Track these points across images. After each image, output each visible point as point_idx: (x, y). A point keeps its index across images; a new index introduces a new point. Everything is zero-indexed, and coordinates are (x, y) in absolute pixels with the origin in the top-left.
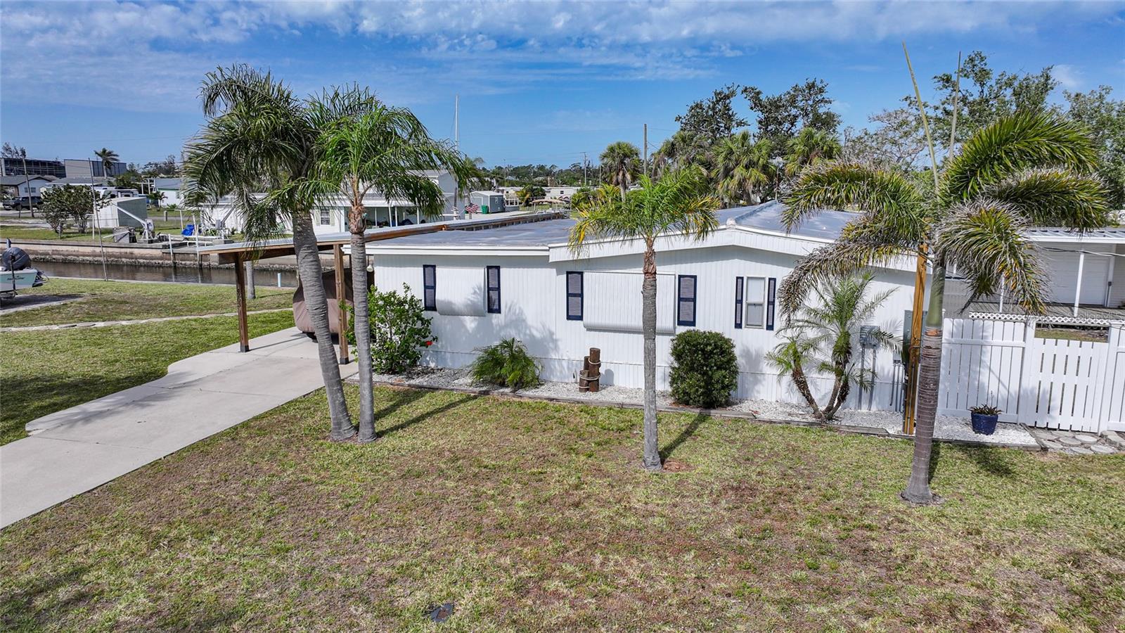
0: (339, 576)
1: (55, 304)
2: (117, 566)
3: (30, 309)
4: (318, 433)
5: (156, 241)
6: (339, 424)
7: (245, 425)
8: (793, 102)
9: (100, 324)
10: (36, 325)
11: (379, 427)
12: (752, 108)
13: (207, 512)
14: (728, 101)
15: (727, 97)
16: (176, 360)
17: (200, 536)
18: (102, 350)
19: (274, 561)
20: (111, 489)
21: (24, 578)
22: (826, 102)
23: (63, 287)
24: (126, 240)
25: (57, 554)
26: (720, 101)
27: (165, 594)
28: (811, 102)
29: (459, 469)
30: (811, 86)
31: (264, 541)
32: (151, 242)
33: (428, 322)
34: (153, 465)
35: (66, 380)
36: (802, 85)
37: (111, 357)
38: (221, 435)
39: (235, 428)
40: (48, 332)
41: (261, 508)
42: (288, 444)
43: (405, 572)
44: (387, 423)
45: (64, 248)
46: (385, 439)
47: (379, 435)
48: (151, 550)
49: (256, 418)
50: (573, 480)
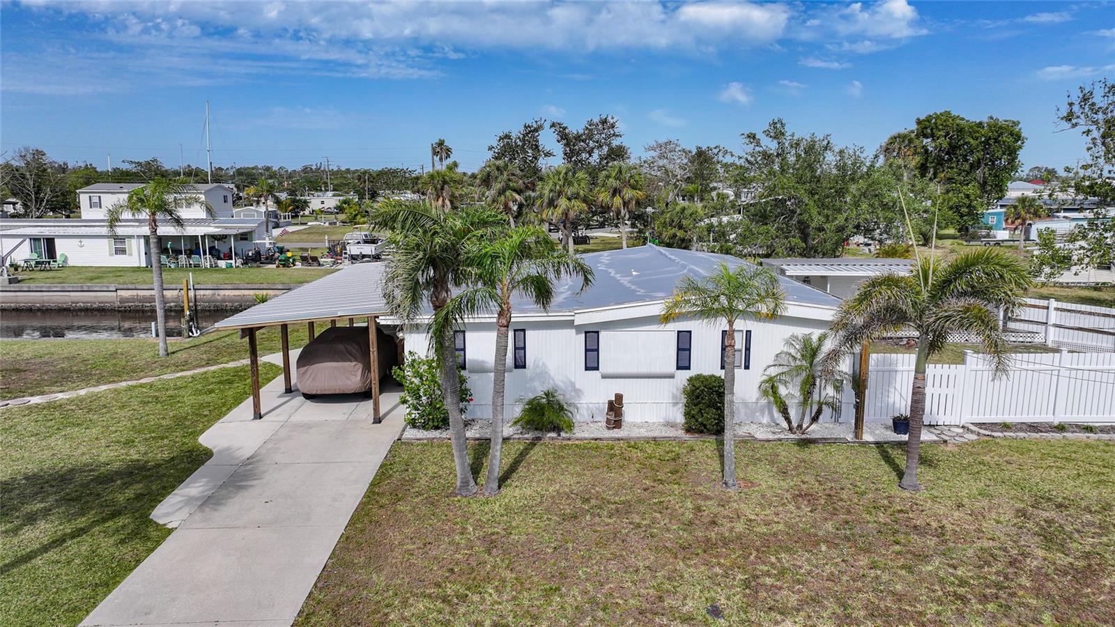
0: (620, 601)
8: (590, 137)
9: (35, 400)
12: (558, 141)
13: (452, 571)
14: (537, 134)
15: (536, 130)
16: (195, 434)
17: (473, 589)
18: (94, 431)
19: (558, 599)
22: (617, 136)
26: (529, 133)
28: (603, 136)
29: (599, 508)
30: (604, 122)
31: (529, 585)
34: (346, 539)
35: (113, 468)
36: (596, 120)
37: (117, 437)
38: (364, 504)
39: (367, 496)
41: (489, 560)
42: (431, 504)
43: (660, 589)
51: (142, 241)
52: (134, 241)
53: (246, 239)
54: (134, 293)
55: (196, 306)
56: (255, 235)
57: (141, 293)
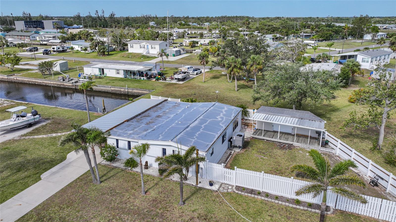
0: (85, 217)
1: (44, 124)
2: (55, 213)
3: (38, 126)
4: (91, 181)
5: (70, 81)
6: (94, 180)
7: (78, 178)
9: (54, 135)
10: (40, 135)
11: (102, 180)
13: (69, 202)
16: (69, 152)
17: (68, 207)
18: (54, 148)
19: (77, 213)
20: (55, 196)
21: (43, 215)
23: (46, 114)
24: (62, 80)
25: (47, 211)
27: (61, 219)
29: (111, 193)
31: (76, 209)
32: (69, 81)
33: (117, 151)
34: (62, 189)
35: (48, 160)
37: (56, 151)
38: (74, 181)
39: (77, 179)
40: (43, 138)
41: (77, 201)
42: (85, 184)
43: (94, 217)
44: (104, 178)
45: (45, 81)
46: (102, 183)
47: (101, 182)
48: (60, 210)
49: (81, 176)
50: (128, 197)
51: (123, 71)
52: (121, 71)
53: (150, 70)
54: (114, 89)
55: (128, 94)
56: (153, 70)
57: (116, 89)
